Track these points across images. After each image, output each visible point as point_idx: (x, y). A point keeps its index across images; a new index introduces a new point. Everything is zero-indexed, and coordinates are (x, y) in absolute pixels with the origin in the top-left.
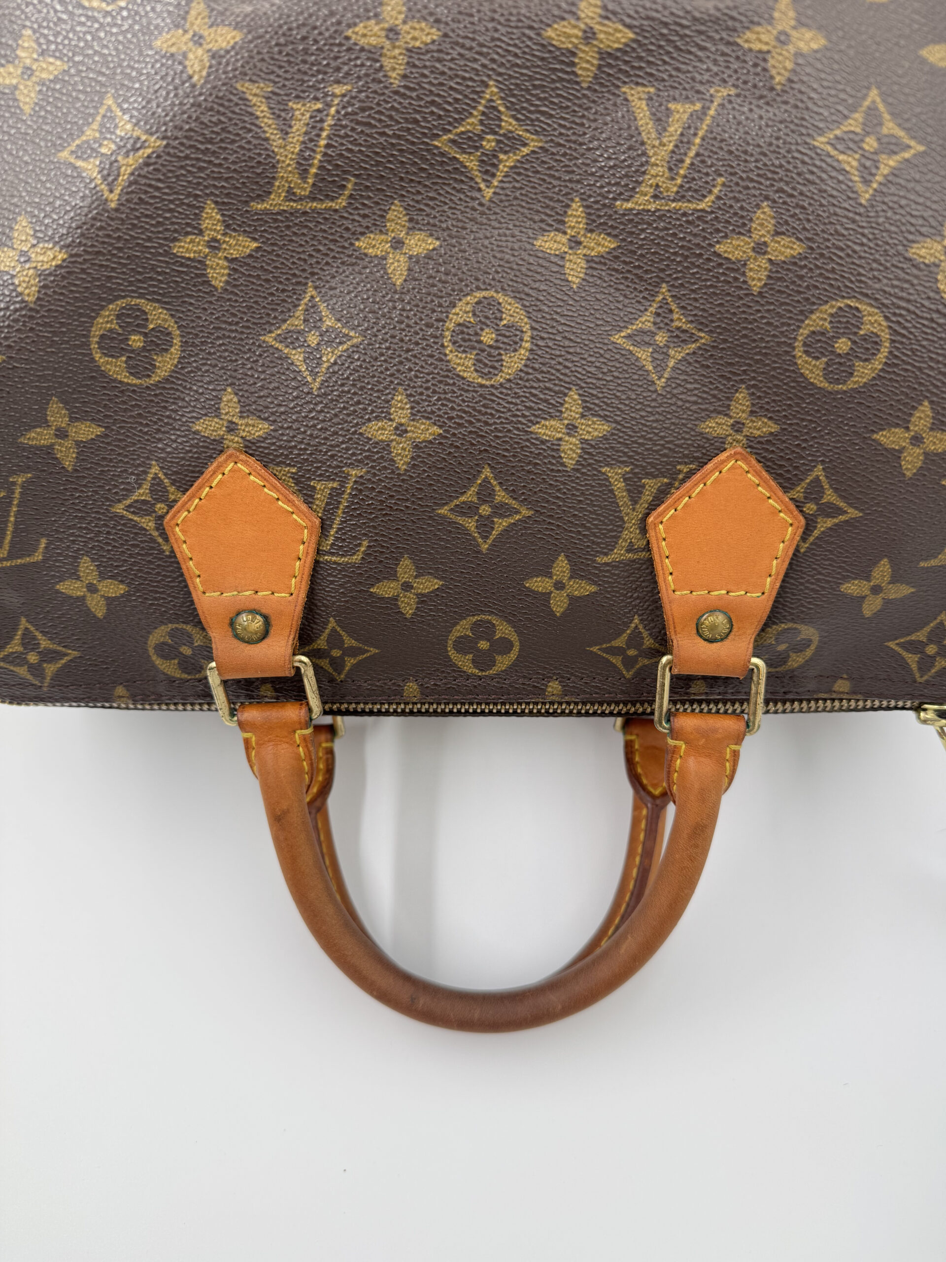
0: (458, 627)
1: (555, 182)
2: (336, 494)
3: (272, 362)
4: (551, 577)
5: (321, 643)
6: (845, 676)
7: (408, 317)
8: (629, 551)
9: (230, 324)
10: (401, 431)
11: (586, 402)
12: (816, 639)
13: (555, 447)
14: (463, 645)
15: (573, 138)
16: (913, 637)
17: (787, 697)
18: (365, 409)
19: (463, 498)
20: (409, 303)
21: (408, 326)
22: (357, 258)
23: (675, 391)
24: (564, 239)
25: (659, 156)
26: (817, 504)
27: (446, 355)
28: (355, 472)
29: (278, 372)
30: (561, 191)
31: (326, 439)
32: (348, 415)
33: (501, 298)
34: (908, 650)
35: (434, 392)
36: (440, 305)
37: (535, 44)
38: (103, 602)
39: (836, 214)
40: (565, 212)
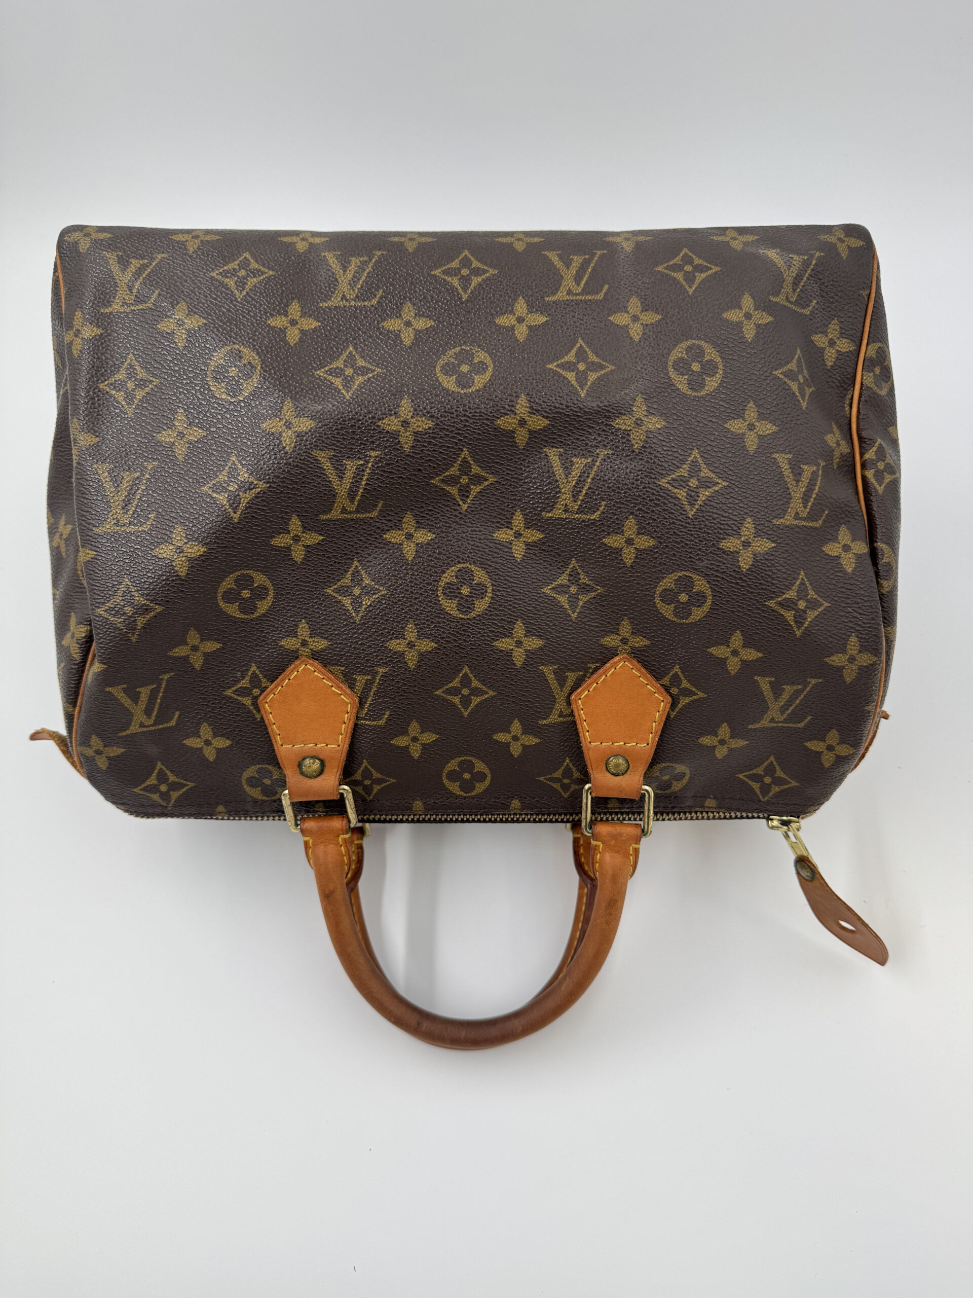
0: (449, 765)
1: (505, 501)
2: (368, 685)
3: (330, 604)
4: (510, 733)
5: (358, 776)
6: (712, 797)
7: (416, 579)
8: (560, 716)
9: (305, 582)
10: (411, 645)
11: (528, 627)
12: (688, 772)
13: (509, 654)
14: (453, 776)
15: (516, 476)
16: (755, 771)
17: (674, 810)
18: (389, 632)
19: (451, 685)
20: (416, 571)
21: (416, 584)
22: (384, 544)
23: (584, 620)
24: (511, 532)
25: (566, 489)
26: (678, 689)
27: (439, 601)
28: (381, 670)
29: (335, 610)
30: (508, 505)
31: (363, 650)
32: (378, 636)
33: (473, 567)
34: (752, 780)
35: (432, 622)
36: (436, 572)
37: (490, 428)
38: (214, 751)
39: (674, 523)
40: (512, 517)
